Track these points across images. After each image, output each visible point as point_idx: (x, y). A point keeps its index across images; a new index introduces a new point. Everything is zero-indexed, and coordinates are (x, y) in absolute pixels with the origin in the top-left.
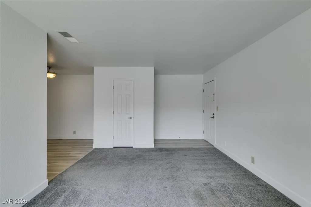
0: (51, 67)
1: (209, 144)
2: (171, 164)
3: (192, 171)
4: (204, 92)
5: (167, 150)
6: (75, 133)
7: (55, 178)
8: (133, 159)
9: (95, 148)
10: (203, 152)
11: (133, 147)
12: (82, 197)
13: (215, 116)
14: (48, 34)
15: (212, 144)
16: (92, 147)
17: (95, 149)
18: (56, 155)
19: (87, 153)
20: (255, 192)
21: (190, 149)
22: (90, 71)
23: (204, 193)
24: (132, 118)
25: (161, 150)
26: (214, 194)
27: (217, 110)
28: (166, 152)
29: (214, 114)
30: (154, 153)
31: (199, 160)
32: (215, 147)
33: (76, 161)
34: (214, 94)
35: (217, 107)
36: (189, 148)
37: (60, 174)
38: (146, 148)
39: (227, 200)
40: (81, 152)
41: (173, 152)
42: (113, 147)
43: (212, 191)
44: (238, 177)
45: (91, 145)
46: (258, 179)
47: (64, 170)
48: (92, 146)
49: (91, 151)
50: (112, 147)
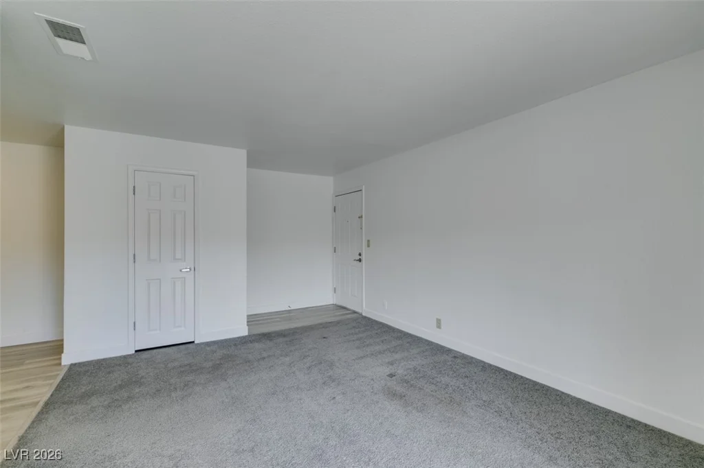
2: (309, 358)
3: (356, 361)
4: (335, 211)
5: (281, 334)
8: (216, 367)
9: (68, 364)
10: (349, 326)
11: (193, 342)
13: (363, 257)
15: (357, 310)
17: (71, 367)
20: (458, 367)
21: (325, 326)
23: (399, 389)
24: (192, 271)
25: (267, 336)
26: (412, 386)
27: (368, 246)
28: (281, 340)
29: (360, 255)
30: (257, 345)
31: (354, 341)
32: (364, 314)
34: (361, 217)
35: (368, 241)
36: (321, 324)
38: (230, 339)
39: (433, 387)
40: (26, 384)
41: (297, 337)
42: (134, 352)
43: (407, 382)
44: (426, 353)
45: (58, 356)
48: (60, 359)
49: (62, 374)
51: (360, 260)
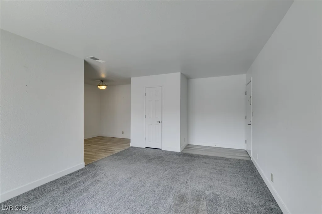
0: (103, 81)
1: (248, 156)
4: (246, 95)
6: (123, 133)
7: (92, 163)
10: (230, 162)
11: (161, 149)
12: (97, 178)
14: (84, 60)
15: (250, 156)
16: (130, 146)
17: (132, 147)
18: (103, 148)
19: (123, 149)
21: (216, 158)
22: (127, 81)
24: (161, 123)
27: (253, 116)
28: (187, 158)
29: (251, 121)
30: (176, 157)
32: (251, 159)
33: (111, 154)
35: (253, 112)
37: (96, 161)
41: (195, 158)
45: (129, 143)
46: (273, 200)
47: (100, 159)
49: (128, 148)
50: (145, 147)
51: (251, 125)
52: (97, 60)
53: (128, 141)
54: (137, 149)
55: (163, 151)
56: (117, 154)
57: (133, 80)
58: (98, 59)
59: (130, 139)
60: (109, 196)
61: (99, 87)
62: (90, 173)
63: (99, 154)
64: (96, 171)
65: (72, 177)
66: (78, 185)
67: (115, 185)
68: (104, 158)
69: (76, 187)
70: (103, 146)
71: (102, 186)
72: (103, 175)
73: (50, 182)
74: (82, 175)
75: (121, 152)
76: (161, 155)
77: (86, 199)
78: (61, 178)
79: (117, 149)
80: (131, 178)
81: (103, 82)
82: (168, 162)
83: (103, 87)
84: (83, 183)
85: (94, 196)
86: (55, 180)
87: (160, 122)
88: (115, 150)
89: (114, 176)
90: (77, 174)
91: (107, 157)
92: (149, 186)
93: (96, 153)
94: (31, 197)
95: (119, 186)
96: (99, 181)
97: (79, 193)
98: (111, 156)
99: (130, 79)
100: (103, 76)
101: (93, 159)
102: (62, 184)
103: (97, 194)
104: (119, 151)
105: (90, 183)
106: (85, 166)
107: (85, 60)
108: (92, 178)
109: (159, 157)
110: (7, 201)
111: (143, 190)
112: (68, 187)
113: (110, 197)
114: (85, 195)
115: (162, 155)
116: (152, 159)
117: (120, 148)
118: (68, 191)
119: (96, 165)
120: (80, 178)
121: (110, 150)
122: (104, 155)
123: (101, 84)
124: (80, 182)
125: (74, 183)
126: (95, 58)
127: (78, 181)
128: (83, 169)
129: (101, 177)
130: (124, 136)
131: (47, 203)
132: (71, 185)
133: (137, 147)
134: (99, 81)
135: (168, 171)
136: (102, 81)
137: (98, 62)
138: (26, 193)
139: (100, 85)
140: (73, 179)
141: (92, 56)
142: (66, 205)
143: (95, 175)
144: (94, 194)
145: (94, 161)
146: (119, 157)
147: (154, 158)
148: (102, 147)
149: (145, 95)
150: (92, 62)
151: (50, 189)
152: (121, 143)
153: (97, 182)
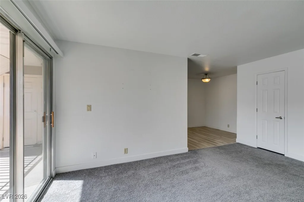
7: (194, 150)
9: (238, 142)
11: (284, 155)
12: (197, 165)
16: (236, 141)
18: (206, 139)
19: (227, 144)
24: (283, 119)
33: (214, 146)
37: (198, 149)
45: (235, 139)
47: (202, 148)
49: (232, 143)
50: (256, 147)
52: (198, 56)
53: (234, 136)
54: (245, 147)
55: (287, 158)
56: (219, 147)
57: (240, 68)
58: (200, 55)
59: (236, 134)
60: (205, 187)
61: (203, 80)
62: (192, 158)
63: (201, 143)
64: (197, 158)
65: (177, 157)
66: (181, 166)
67: (214, 178)
68: (206, 148)
69: (179, 167)
70: (207, 136)
71: (200, 175)
72: (203, 164)
73: (163, 156)
74: (185, 158)
75: (225, 146)
76: (282, 163)
77: (186, 180)
78: (170, 155)
79: (221, 143)
80: (232, 178)
81: (208, 75)
82: (296, 175)
83: (207, 80)
84: (185, 165)
85: (193, 181)
86: (167, 156)
87: (281, 119)
88: (219, 143)
89: (214, 168)
90: (182, 156)
91: (209, 148)
92: (257, 197)
93: (199, 142)
94: (152, 163)
95: (218, 181)
96: (198, 168)
97: (181, 173)
98: (213, 147)
99: (236, 67)
100: (207, 69)
101: (196, 147)
102: (170, 161)
103: (195, 179)
104: (222, 144)
105: (191, 167)
106: (189, 151)
107: (189, 58)
108: (193, 164)
109: (279, 165)
110: (141, 161)
111: (248, 197)
112: (174, 164)
113: (207, 189)
114: (185, 176)
115: (285, 164)
116: (265, 164)
117: (224, 142)
118: (174, 168)
119: (197, 153)
120: (183, 160)
121: (212, 142)
122: (206, 145)
123: (205, 77)
124: (183, 164)
125: (179, 163)
126: (197, 54)
127: (181, 162)
128: (186, 153)
129: (201, 166)
130: (230, 130)
131: (159, 171)
132: (176, 163)
133: (245, 145)
134: (203, 74)
135: (293, 189)
136: (206, 74)
137: (200, 57)
138: (150, 159)
139: (203, 79)
140: (178, 159)
141: (194, 53)
142: (171, 179)
143: (196, 162)
144: (193, 179)
145: (197, 148)
146: (222, 151)
147: (269, 164)
148: (205, 137)
149: (257, 84)
150: (194, 58)
151: (163, 162)
152: (226, 137)
153: (196, 169)
